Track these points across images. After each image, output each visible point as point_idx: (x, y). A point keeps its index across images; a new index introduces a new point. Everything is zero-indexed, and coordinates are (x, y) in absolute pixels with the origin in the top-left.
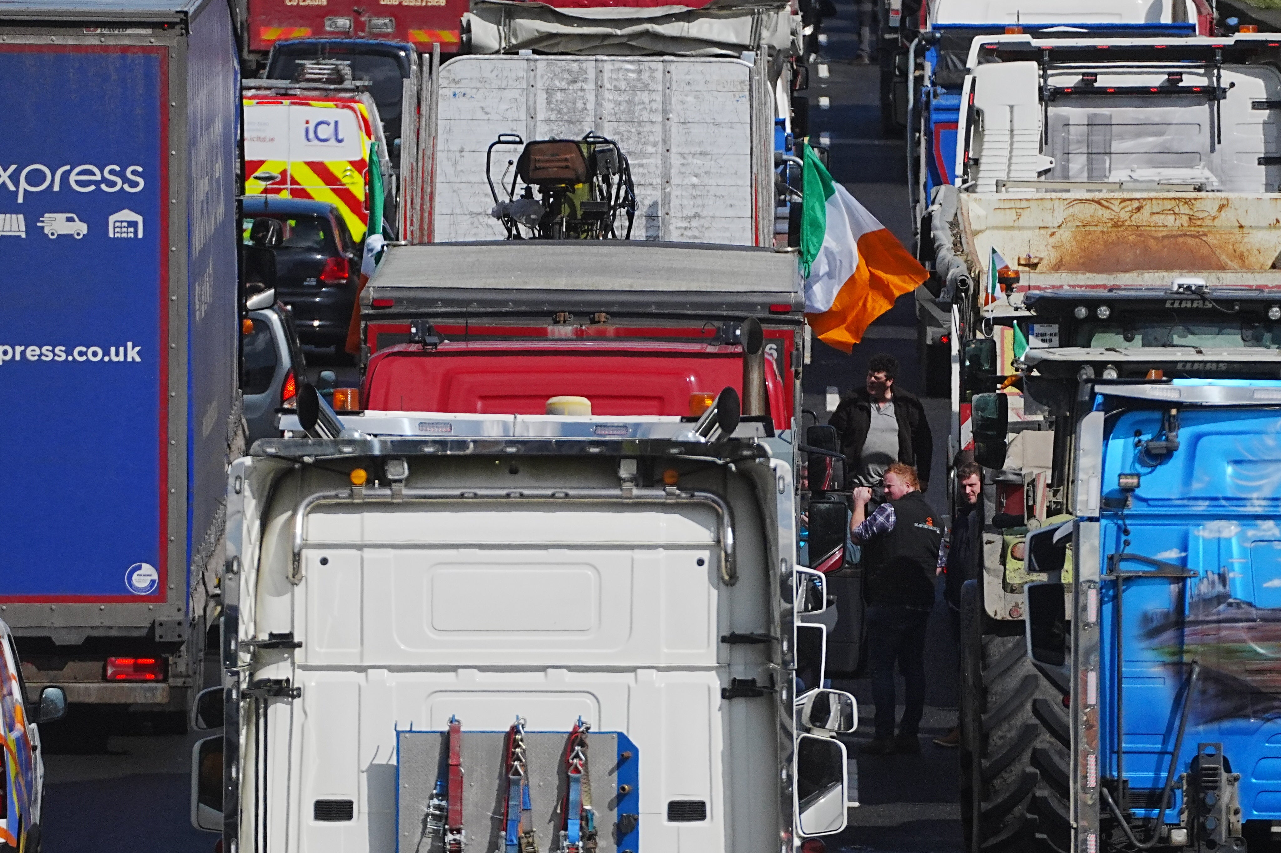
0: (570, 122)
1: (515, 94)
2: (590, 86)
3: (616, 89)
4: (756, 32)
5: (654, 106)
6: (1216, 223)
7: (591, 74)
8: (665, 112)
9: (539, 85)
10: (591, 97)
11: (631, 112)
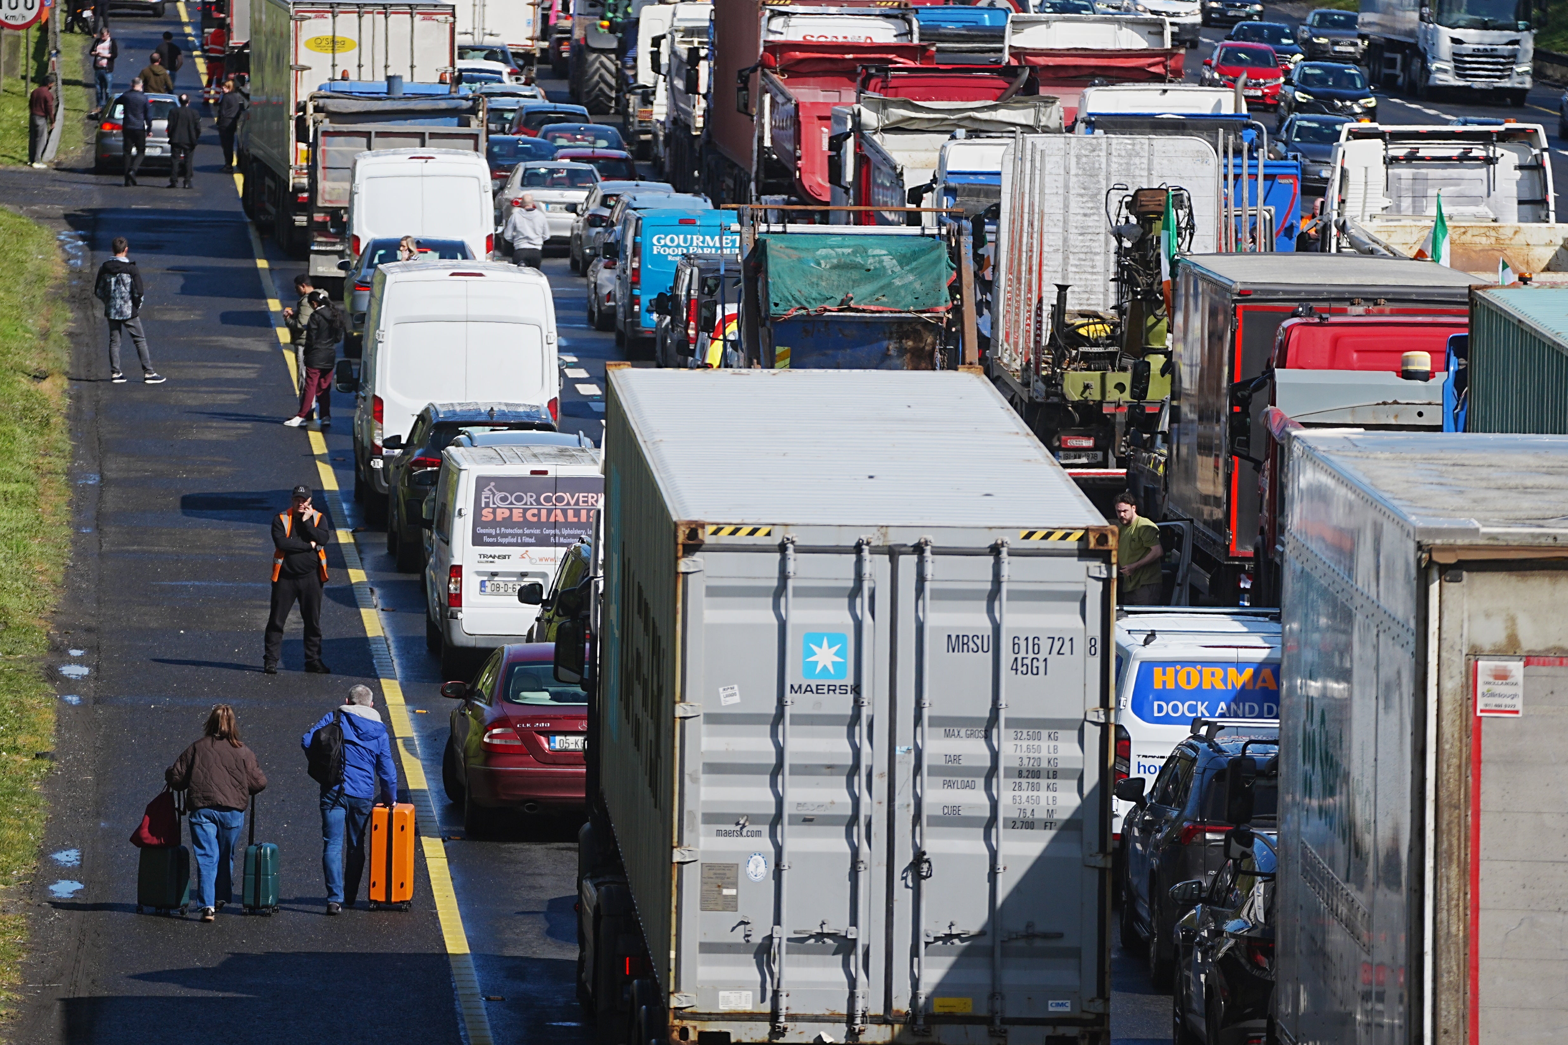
0: (1091, 176)
1: (1057, 159)
2: (1103, 154)
3: (1119, 155)
4: (1037, 119)
5: (1143, 166)
6: (1513, 242)
7: (1104, 146)
8: (1149, 170)
9: (1072, 153)
10: (1104, 160)
11: (1128, 170)
